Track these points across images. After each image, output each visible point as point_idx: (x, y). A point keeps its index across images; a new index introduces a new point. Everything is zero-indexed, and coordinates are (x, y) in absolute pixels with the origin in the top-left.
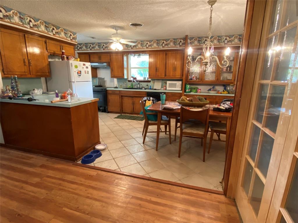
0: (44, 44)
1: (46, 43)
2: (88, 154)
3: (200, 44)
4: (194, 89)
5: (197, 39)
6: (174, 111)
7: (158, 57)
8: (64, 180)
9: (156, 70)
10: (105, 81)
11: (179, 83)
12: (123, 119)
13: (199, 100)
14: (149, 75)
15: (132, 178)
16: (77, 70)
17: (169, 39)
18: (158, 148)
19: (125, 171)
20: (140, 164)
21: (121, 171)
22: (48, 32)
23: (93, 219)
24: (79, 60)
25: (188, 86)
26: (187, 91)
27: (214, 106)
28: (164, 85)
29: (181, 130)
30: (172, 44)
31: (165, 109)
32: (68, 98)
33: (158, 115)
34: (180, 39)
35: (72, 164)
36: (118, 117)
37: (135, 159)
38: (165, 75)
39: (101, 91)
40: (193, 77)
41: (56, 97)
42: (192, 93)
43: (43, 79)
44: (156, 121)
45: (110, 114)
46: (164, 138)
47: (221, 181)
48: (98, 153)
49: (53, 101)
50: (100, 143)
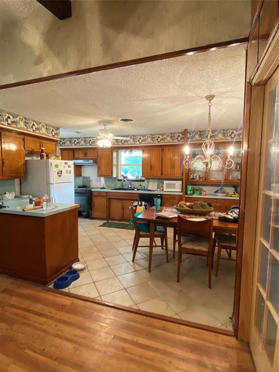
0: (22, 142)
1: (24, 140)
2: (63, 274)
3: (202, 138)
4: (198, 190)
5: (198, 133)
6: (170, 221)
7: (153, 153)
8: (29, 311)
9: (151, 168)
10: (90, 181)
11: (178, 184)
12: (109, 227)
13: (202, 206)
14: (143, 174)
15: (116, 310)
16: (57, 170)
17: (165, 134)
18: (151, 269)
19: (107, 300)
20: (127, 291)
21: (102, 300)
22: (28, 128)
23: (62, 367)
24: (60, 158)
25: (190, 187)
26: (189, 192)
27: (220, 214)
28: (161, 185)
29: (180, 245)
30: (169, 138)
31: (158, 217)
32: (43, 204)
33: (151, 225)
34: (179, 133)
35: (42, 288)
36: (104, 225)
37: (121, 283)
38: (162, 174)
39: (85, 192)
40: (196, 176)
41: (30, 203)
42: (195, 196)
43: (17, 181)
44: (148, 232)
45: (94, 221)
46: (159, 255)
47: (231, 317)
48: (75, 275)
49: (26, 208)
50: (78, 261)
